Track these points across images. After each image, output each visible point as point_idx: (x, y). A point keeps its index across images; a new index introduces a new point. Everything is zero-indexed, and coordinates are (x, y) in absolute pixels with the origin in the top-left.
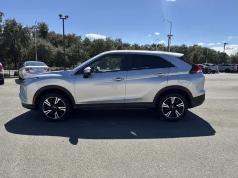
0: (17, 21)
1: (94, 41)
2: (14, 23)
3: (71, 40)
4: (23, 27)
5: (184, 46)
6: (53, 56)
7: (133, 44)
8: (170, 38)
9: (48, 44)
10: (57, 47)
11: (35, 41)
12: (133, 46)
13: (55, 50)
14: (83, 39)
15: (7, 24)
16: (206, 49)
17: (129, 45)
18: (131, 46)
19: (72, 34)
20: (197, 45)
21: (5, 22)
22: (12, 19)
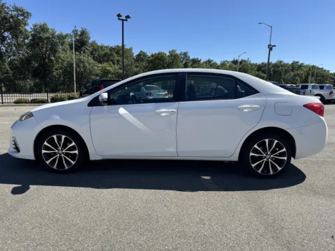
0: (50, 27)
8: (271, 49)
10: (100, 62)
12: (205, 62)
15: (35, 30)
17: (199, 61)
18: (202, 62)
21: (32, 27)
22: (42, 23)
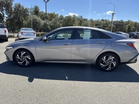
0: (21, 5)
1: (66, 17)
2: (20, 6)
3: (52, 16)
4: (24, 8)
5: (122, 21)
6: (42, 25)
7: (90, 19)
8: (113, 15)
9: (39, 19)
10: (44, 20)
11: (31, 17)
12: (90, 20)
13: (42, 22)
14: (59, 16)
15: (16, 6)
16: (136, 23)
17: (87, 20)
18: (88, 20)
19: (53, 13)
20: (130, 21)
21: (14, 5)
22: (18, 3)
